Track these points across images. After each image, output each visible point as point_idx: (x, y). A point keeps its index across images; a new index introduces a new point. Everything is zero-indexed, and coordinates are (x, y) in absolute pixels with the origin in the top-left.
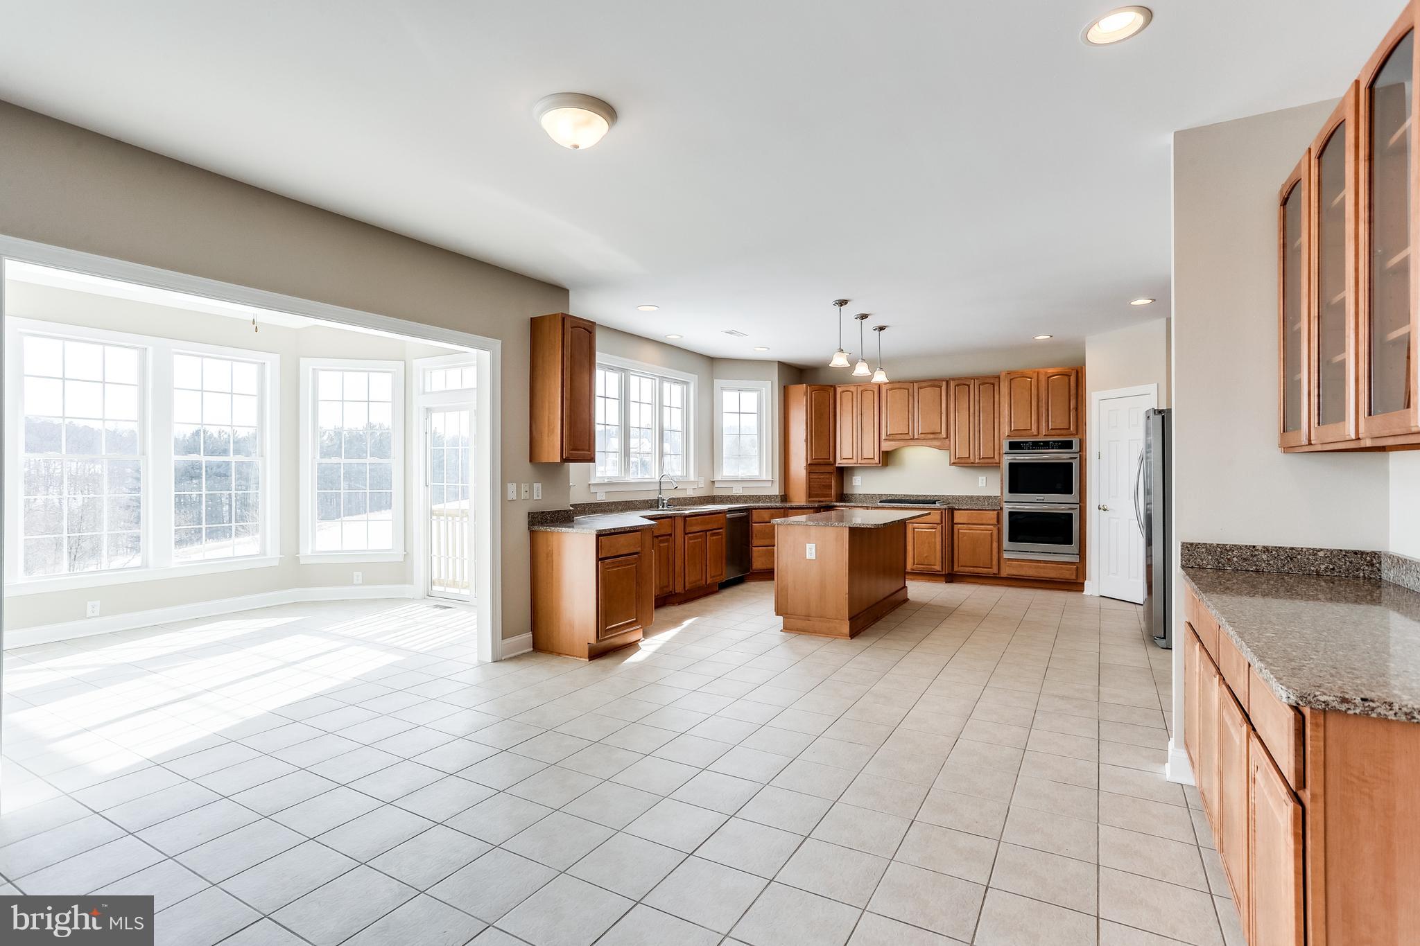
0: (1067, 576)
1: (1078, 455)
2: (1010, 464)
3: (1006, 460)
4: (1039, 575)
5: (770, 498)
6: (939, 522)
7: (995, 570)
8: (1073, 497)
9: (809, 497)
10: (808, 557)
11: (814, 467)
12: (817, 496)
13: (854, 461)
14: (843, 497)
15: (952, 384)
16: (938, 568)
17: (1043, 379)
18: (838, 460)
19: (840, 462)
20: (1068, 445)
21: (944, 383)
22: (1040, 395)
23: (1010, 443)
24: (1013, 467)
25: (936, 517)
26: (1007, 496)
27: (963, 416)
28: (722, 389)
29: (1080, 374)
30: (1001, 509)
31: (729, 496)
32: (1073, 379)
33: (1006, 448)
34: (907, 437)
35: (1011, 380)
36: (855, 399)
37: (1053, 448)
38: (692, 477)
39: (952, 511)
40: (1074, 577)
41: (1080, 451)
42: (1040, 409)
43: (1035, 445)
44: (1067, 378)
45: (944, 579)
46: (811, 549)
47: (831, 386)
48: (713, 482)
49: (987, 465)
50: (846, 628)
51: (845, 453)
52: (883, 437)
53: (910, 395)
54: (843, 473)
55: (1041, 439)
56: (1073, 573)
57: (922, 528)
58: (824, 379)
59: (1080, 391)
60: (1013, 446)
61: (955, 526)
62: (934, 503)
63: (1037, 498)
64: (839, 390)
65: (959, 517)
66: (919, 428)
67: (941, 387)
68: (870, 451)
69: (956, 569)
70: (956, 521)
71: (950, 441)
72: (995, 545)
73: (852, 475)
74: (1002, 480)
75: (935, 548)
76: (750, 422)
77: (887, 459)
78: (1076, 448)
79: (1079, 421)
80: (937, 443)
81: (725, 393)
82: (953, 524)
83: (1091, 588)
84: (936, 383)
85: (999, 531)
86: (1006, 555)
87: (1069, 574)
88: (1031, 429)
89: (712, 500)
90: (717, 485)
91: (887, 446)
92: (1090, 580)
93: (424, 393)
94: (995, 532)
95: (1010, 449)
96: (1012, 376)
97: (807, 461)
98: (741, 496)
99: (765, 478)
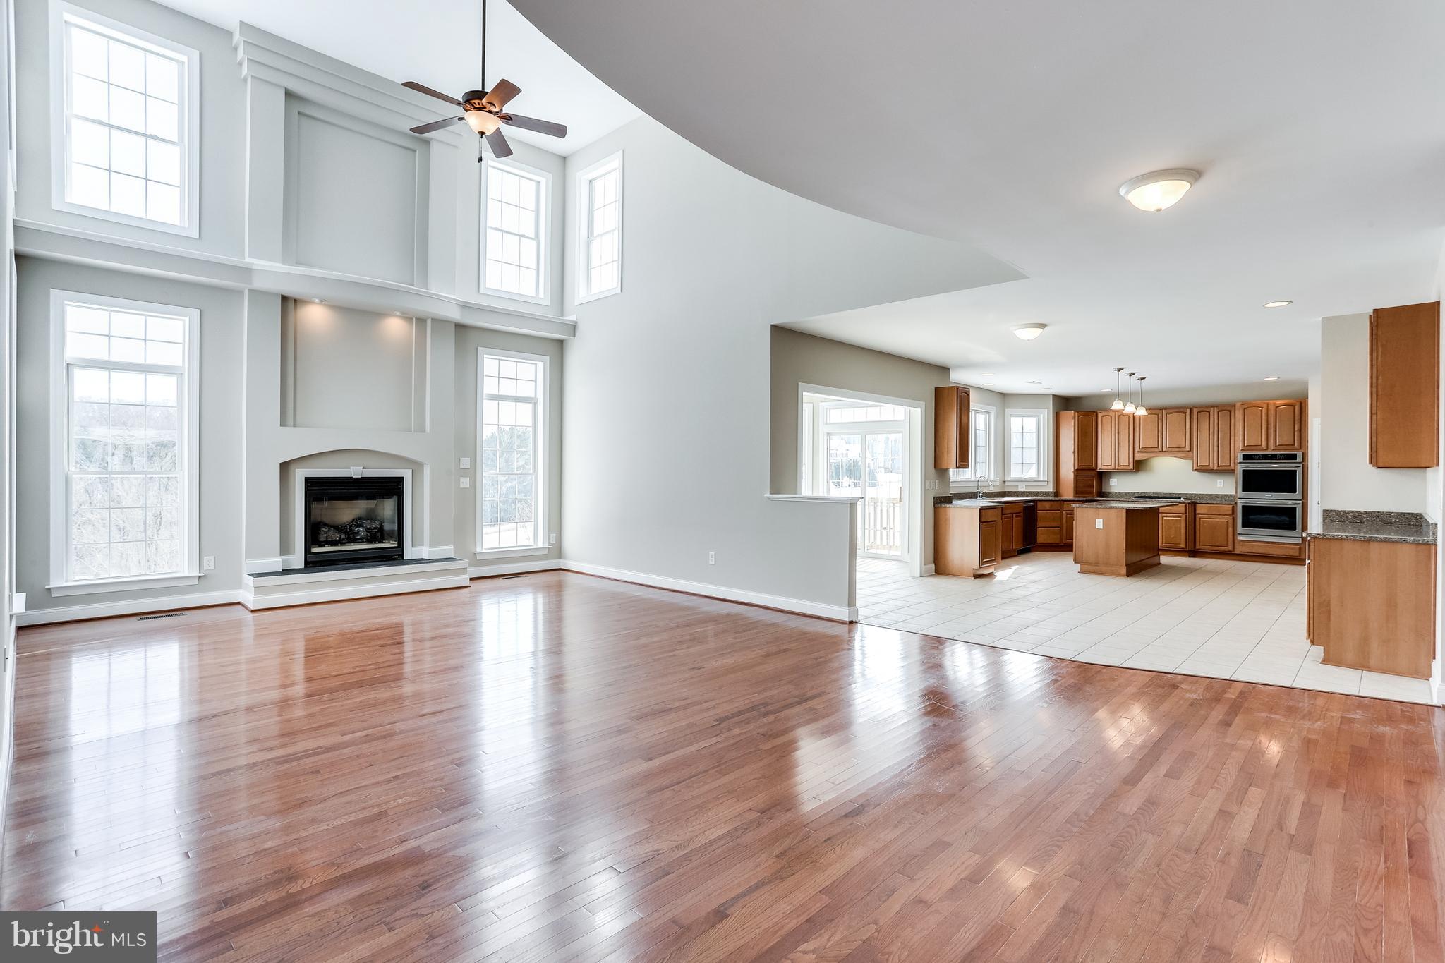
0: (1290, 554)
1: (1301, 465)
2: (1244, 471)
3: (1240, 467)
4: (1266, 552)
5: (1046, 493)
6: (1183, 512)
7: (1230, 548)
8: (1297, 495)
9: (1077, 493)
10: (1098, 527)
11: (1080, 472)
12: (1082, 493)
13: (1113, 467)
14: (1102, 494)
15: (1195, 411)
16: (1183, 546)
17: (1272, 408)
18: (1099, 467)
19: (1100, 468)
20: (1293, 457)
21: (1188, 410)
22: (1269, 420)
23: (1243, 455)
24: (1246, 474)
25: (1181, 508)
26: (1240, 493)
27: (1204, 434)
28: (1011, 416)
29: (1303, 405)
30: (1236, 503)
31: (1016, 492)
32: (1297, 408)
33: (1240, 458)
34: (1156, 450)
35: (1245, 409)
36: (1113, 422)
37: (1280, 459)
38: (992, 478)
39: (1194, 504)
40: (1297, 554)
41: (1303, 461)
42: (1269, 431)
43: (1265, 457)
44: (1292, 408)
45: (1187, 554)
46: (1100, 522)
47: (1094, 412)
48: (1005, 482)
49: (1225, 471)
50: (1124, 571)
51: (1105, 461)
52: (1137, 449)
53: (1161, 419)
54: (1102, 476)
55: (1269, 452)
56: (1296, 551)
57: (1170, 517)
58: (1088, 406)
59: (1303, 418)
60: (1246, 457)
61: (1197, 516)
62: (1180, 498)
63: (1268, 496)
64: (1100, 415)
65: (1200, 509)
66: (1167, 443)
67: (1185, 413)
68: (1125, 459)
69: (1197, 547)
70: (1197, 512)
71: (1193, 453)
72: (1230, 530)
73: (1110, 478)
74: (1236, 483)
75: (1180, 531)
76: (1031, 440)
77: (1139, 466)
78: (1299, 459)
79: (1302, 440)
80: (1183, 455)
81: (1012, 418)
82: (1195, 514)
84: (1182, 410)
85: (1234, 520)
86: (1240, 538)
87: (1294, 552)
88: (1261, 445)
89: (1004, 494)
90: (1007, 484)
91: (1139, 457)
93: (826, 424)
94: (1231, 521)
95: (1243, 459)
96: (1246, 406)
97: (1075, 467)
98: (1024, 492)
99: (1042, 480)
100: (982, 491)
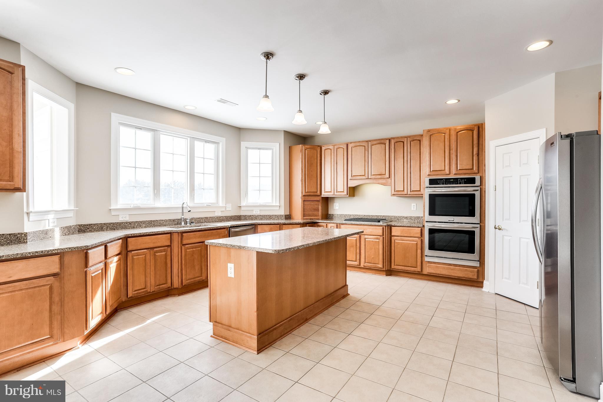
0: (471, 276)
1: (479, 188)
2: (430, 195)
3: (427, 192)
4: (450, 274)
5: (278, 217)
6: (381, 234)
7: (419, 269)
8: (475, 219)
9: (304, 217)
10: (229, 275)
11: (307, 198)
12: (309, 215)
13: (332, 193)
14: (327, 216)
15: (393, 142)
16: (380, 266)
17: (453, 133)
18: (323, 193)
19: (324, 194)
20: (472, 181)
21: (388, 141)
22: (451, 145)
23: (430, 180)
24: (432, 197)
25: (379, 231)
26: (427, 217)
27: (400, 162)
28: (247, 148)
29: (481, 129)
30: (423, 226)
31: (250, 216)
32: (475, 133)
33: (427, 184)
34: (364, 178)
35: (430, 136)
36: (333, 154)
37: (460, 183)
38: (221, 203)
39: (390, 227)
40: (475, 277)
41: (481, 185)
42: (451, 156)
43: (448, 181)
44: (471, 132)
45: (385, 273)
47: (319, 146)
48: (240, 207)
49: (417, 196)
51: (328, 188)
52: (349, 177)
53: (366, 149)
54: (327, 201)
55: (452, 176)
56: (475, 275)
57: (370, 238)
58: (317, 142)
59: (481, 142)
60: (433, 182)
61: (393, 238)
62: (379, 222)
63: (449, 219)
64: (323, 148)
65: (395, 231)
66: (372, 171)
67: (385, 144)
68: (341, 187)
69: (393, 267)
70: (393, 234)
71: (391, 179)
72: (419, 251)
73: (333, 203)
74: (424, 207)
75: (379, 252)
76: (267, 170)
77: (353, 191)
78: (478, 183)
79: (480, 163)
80: (383, 181)
81: (250, 151)
82: (391, 236)
83: (488, 286)
84: (382, 141)
85: (422, 242)
86: (427, 259)
87: (472, 275)
88: (445, 170)
89: (239, 218)
90: (242, 209)
91: (352, 184)
92: (488, 280)
94: (419, 243)
95: (430, 184)
96: (431, 133)
97: (302, 193)
98: (258, 216)
99: (275, 205)
100: (188, 216)
